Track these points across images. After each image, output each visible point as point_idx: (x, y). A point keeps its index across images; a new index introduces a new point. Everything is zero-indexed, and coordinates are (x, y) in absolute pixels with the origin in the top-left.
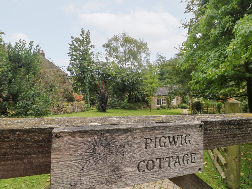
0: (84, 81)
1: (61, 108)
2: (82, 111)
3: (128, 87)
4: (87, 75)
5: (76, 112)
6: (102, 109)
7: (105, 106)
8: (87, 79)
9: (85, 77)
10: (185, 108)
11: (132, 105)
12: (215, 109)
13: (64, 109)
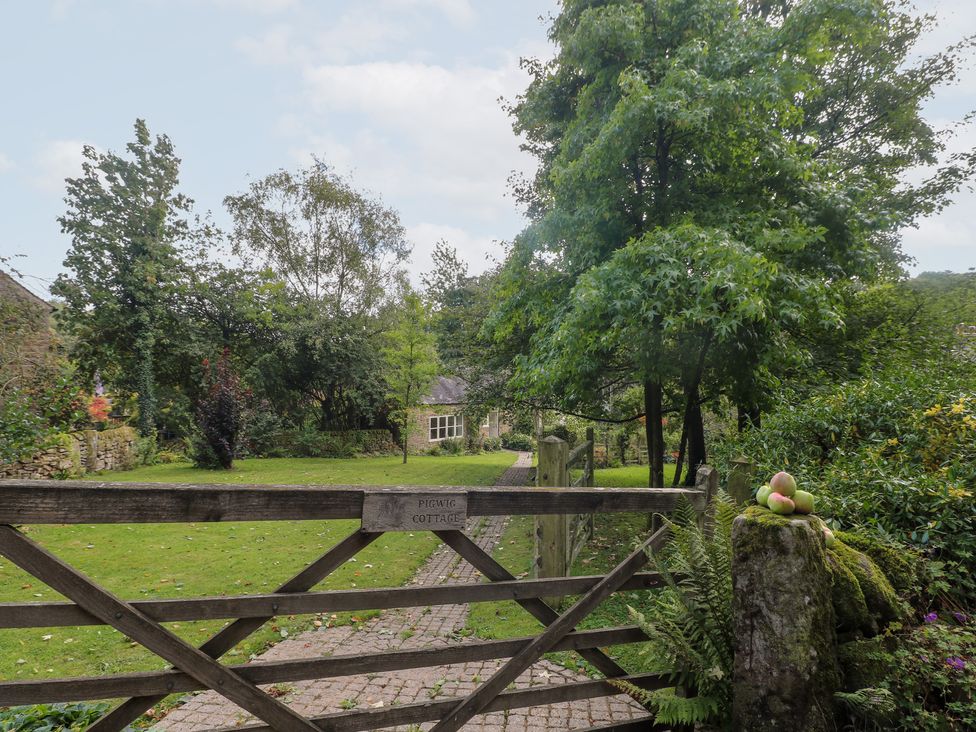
0: (134, 340)
1: (36, 458)
2: (126, 467)
3: (323, 372)
4: (148, 319)
5: (101, 474)
6: (215, 457)
7: (232, 445)
8: (150, 333)
9: (142, 324)
10: (524, 447)
11: (336, 441)
12: (612, 450)
13: (47, 459)
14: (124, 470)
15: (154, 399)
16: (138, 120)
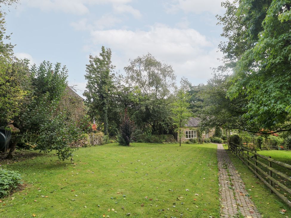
0: (103, 108)
1: (79, 141)
4: (106, 102)
6: (125, 142)
7: (129, 138)
8: (107, 106)
10: (219, 142)
11: (157, 138)
12: (255, 144)
13: (82, 141)
14: (101, 145)
15: (108, 124)
16: (102, 46)
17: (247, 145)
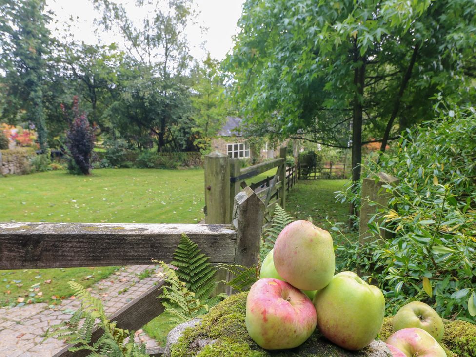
0: (29, 93)
2: (24, 173)
3: (153, 114)
4: (36, 78)
5: (6, 176)
6: (77, 167)
7: (86, 159)
8: (38, 88)
9: (33, 82)
11: (164, 159)
17: (331, 168)
